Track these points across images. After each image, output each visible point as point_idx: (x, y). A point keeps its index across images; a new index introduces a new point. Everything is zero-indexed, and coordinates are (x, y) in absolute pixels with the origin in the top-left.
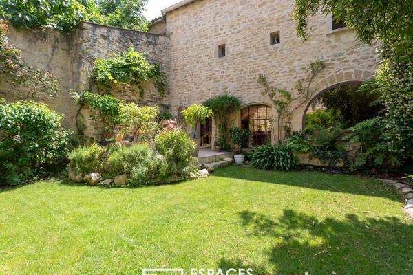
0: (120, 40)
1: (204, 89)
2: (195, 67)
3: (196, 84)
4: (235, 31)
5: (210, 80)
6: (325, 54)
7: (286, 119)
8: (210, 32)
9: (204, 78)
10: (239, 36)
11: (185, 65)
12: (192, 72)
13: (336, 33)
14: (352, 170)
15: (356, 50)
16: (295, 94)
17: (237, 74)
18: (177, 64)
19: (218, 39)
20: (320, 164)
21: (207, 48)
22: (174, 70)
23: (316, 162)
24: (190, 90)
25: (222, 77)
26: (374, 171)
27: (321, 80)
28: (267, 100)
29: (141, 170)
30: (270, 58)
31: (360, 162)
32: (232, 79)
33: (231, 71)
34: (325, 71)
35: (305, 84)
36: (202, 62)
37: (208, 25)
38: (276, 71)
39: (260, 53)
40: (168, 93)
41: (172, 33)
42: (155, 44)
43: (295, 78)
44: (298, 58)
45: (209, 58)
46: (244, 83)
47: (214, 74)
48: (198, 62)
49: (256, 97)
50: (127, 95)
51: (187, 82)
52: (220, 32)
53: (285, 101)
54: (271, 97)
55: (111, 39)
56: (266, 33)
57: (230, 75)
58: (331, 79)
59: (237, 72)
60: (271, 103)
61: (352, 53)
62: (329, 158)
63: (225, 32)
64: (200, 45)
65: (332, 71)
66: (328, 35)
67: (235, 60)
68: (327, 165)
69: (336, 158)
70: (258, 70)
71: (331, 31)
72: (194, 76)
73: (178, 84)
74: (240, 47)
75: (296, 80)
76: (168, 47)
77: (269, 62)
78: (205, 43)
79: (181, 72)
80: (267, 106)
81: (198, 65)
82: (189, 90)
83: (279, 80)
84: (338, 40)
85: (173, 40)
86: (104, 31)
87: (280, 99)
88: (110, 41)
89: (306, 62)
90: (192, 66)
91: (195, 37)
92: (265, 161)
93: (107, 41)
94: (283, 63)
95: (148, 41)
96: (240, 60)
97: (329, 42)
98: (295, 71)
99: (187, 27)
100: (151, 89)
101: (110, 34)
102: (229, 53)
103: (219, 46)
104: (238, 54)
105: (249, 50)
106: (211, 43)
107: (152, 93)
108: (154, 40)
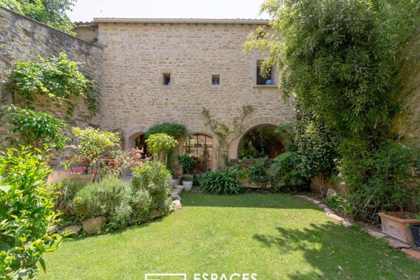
0: (48, 41)
1: (145, 113)
2: (135, 88)
3: (135, 107)
4: (181, 64)
5: (153, 105)
6: (252, 101)
7: (225, 149)
8: (155, 58)
9: (146, 102)
10: (184, 70)
11: (122, 84)
12: (131, 93)
13: (258, 88)
14: (277, 190)
15: (271, 102)
16: (231, 128)
17: (182, 104)
18: (112, 80)
19: (163, 67)
20: (256, 187)
21: (151, 72)
22: (107, 87)
23: (254, 185)
24: (129, 112)
25: (166, 104)
26: (288, 189)
27: (250, 120)
28: (208, 131)
29: (123, 210)
30: (212, 96)
31: (281, 184)
32: (176, 107)
33: (175, 100)
34: (252, 114)
35: (239, 121)
36: (143, 85)
37: (152, 51)
38: (217, 107)
39: (203, 89)
40: (98, 111)
41: (106, 46)
42: (87, 54)
43: (232, 115)
44: (234, 100)
45: (152, 83)
46: (188, 113)
47: (157, 99)
48: (139, 84)
49: (199, 127)
50: (50, 111)
51: (124, 102)
52: (165, 61)
53: (224, 134)
54: (212, 128)
55: (35, 36)
56: (209, 73)
57: (174, 104)
58: (256, 120)
59: (181, 102)
60: (212, 134)
61: (268, 104)
62: (262, 181)
63: (170, 63)
64: (143, 68)
65: (257, 114)
66: (254, 87)
67: (180, 91)
68: (260, 187)
69: (266, 181)
70: (202, 104)
71: (256, 85)
72: (132, 98)
73: (112, 103)
74: (186, 80)
75: (232, 117)
76: (100, 60)
77: (211, 98)
78: (148, 67)
79: (117, 90)
80: (206, 135)
81: (139, 88)
82: (126, 112)
83: (219, 115)
84: (260, 93)
85: (107, 54)
86: (28, 25)
87: (220, 131)
88: (34, 40)
89: (240, 104)
90: (131, 87)
91: (137, 59)
92: (218, 187)
93: (30, 39)
94: (222, 102)
95: (80, 49)
96: (185, 91)
97: (254, 92)
98: (231, 110)
99: (126, 45)
100: (80, 105)
101: (36, 31)
102: (174, 83)
103: (164, 74)
104: (183, 86)
105: (194, 85)
106: (155, 69)
107: (81, 110)
108: (87, 49)
